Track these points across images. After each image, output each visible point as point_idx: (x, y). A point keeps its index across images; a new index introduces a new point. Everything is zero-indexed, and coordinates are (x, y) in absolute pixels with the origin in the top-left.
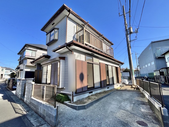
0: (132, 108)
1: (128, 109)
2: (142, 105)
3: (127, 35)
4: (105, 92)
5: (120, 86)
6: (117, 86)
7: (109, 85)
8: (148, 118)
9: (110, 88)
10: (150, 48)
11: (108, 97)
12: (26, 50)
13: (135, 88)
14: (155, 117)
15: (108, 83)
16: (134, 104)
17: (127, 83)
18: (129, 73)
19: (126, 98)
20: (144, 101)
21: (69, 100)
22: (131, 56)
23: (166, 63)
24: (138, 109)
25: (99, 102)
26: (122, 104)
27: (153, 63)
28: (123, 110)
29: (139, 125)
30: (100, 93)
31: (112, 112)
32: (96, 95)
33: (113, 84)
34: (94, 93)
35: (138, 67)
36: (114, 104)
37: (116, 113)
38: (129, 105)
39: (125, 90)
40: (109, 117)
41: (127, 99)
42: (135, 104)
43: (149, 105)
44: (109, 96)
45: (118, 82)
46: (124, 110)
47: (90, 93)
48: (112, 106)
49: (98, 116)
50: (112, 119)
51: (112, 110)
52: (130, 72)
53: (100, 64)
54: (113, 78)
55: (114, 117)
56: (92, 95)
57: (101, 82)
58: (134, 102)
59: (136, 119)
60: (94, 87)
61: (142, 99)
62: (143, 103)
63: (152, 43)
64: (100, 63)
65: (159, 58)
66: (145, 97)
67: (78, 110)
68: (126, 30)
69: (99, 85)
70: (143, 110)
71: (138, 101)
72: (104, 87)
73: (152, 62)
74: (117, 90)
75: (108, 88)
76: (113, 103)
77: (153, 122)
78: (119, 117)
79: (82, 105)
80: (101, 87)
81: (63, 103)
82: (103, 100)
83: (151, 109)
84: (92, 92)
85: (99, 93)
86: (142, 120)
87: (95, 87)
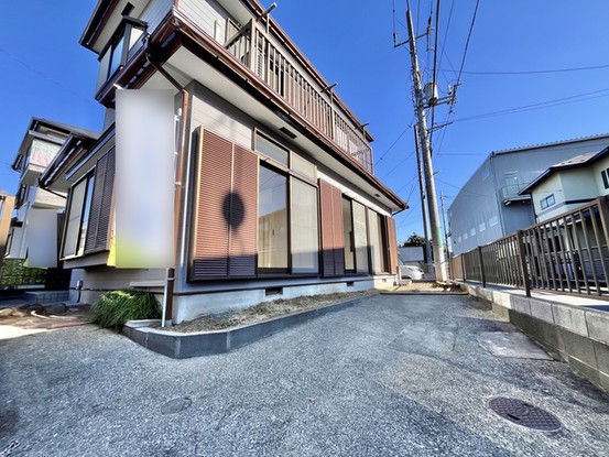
0: (449, 344)
1: (431, 347)
2: (490, 331)
3: (419, 108)
4: (337, 295)
5: (395, 284)
6: (383, 282)
7: (354, 272)
8: (539, 381)
9: (359, 286)
10: (487, 175)
11: (347, 312)
12: (34, 142)
13: (445, 287)
14: (572, 376)
15: (349, 266)
16: (455, 331)
17: (418, 275)
18: (421, 248)
19: (422, 314)
20: (492, 319)
21: (152, 312)
22: (432, 179)
23: (536, 216)
24: (480, 347)
25: (303, 327)
26: (406, 331)
27: (495, 222)
28: (411, 351)
29: (510, 423)
30: (316, 298)
31: (356, 360)
32: (296, 301)
33: (371, 272)
34: (288, 293)
35: (449, 239)
36: (372, 334)
37: (381, 366)
38: (435, 333)
39: (414, 293)
40: (341, 384)
41: (423, 317)
42: (461, 331)
43: (517, 331)
44: (352, 309)
45: (387, 268)
46: (417, 352)
47: (269, 291)
48: (361, 340)
49: (282, 382)
50: (358, 394)
51: (361, 354)
52: (424, 247)
53: (319, 184)
54: (369, 249)
55: (365, 388)
56: (277, 302)
57: (321, 254)
58: (454, 325)
59: (485, 392)
60: (289, 270)
61: (482, 313)
62: (494, 327)
63: (494, 155)
64: (319, 180)
65: (514, 204)
66: (491, 309)
67: (181, 357)
68: (417, 92)
69: (311, 266)
70: (500, 351)
71: (468, 320)
72: (335, 277)
73: (491, 217)
74: (384, 293)
75: (350, 284)
76: (368, 328)
77: (575, 402)
78: (395, 385)
79: (208, 332)
80: (321, 275)
81: (119, 328)
82: (323, 319)
83: (535, 344)
84: (279, 290)
85: (310, 297)
86: (515, 393)
87: (294, 271)
